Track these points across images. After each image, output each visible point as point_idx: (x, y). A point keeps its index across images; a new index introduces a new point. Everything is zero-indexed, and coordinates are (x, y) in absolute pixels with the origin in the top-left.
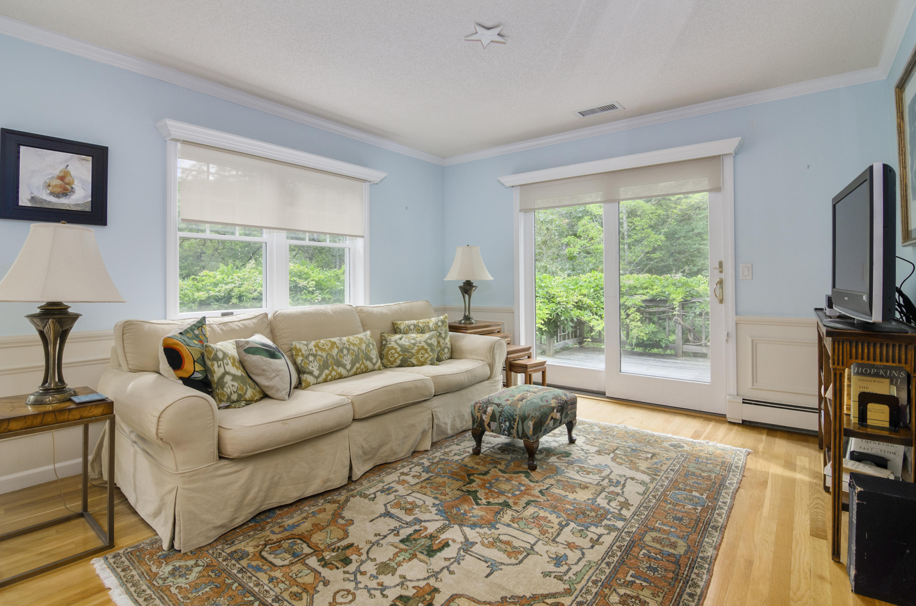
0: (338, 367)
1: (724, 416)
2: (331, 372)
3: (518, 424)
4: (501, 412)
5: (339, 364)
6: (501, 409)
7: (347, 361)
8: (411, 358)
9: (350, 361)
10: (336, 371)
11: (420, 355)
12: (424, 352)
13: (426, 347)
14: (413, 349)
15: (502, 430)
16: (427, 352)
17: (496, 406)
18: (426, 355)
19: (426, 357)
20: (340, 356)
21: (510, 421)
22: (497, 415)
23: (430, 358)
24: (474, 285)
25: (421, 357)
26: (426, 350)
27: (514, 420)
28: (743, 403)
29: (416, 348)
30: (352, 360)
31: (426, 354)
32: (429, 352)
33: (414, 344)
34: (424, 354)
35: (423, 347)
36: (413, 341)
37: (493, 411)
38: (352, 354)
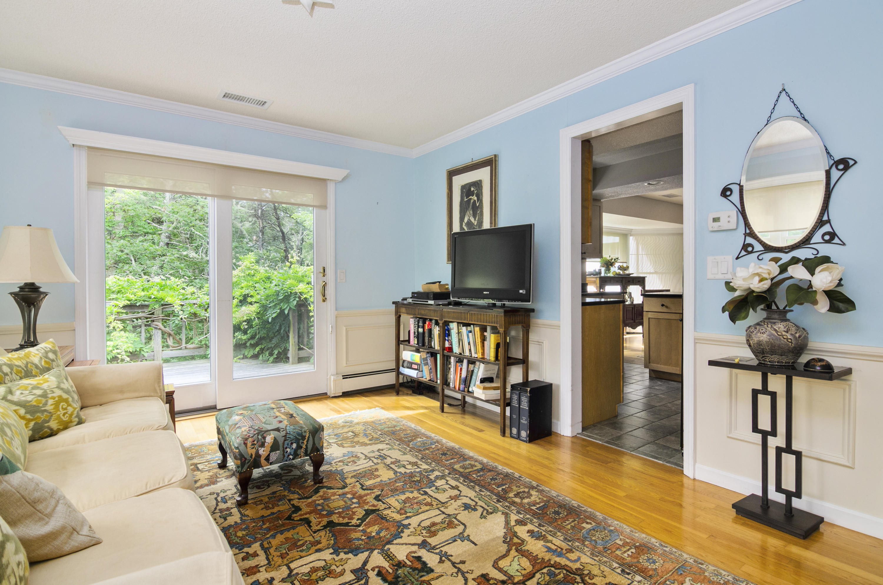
1: (326, 394)
3: (307, 441)
4: (285, 436)
6: (285, 432)
8: (48, 421)
11: (61, 412)
12: (63, 404)
13: (63, 395)
14: (46, 404)
15: (286, 455)
16: (69, 405)
17: (276, 432)
19: (69, 413)
21: (297, 441)
22: (281, 440)
23: (75, 413)
24: (41, 290)
25: (64, 415)
26: (66, 401)
27: (303, 438)
28: (343, 378)
29: (51, 402)
31: (69, 408)
32: (72, 403)
33: (45, 395)
34: (66, 409)
35: (60, 397)
36: (39, 392)
37: (275, 439)
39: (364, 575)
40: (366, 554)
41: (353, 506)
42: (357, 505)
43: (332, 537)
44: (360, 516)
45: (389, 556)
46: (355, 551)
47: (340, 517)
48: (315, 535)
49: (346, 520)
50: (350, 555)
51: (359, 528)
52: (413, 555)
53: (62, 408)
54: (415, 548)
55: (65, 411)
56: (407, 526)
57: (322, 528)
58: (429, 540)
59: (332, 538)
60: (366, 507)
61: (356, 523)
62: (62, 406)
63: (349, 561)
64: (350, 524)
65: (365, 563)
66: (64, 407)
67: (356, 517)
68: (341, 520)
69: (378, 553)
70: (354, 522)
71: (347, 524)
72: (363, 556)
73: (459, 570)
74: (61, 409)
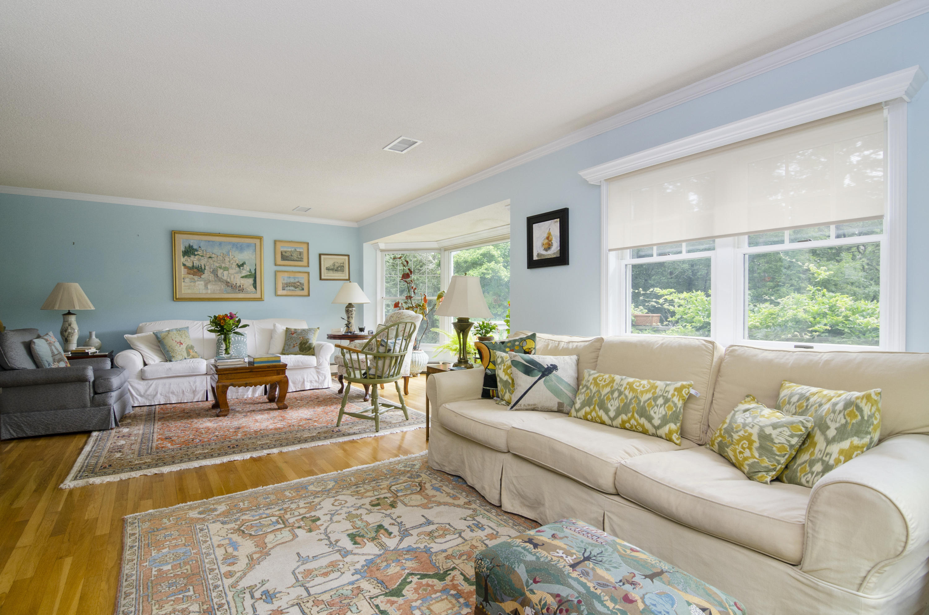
0: (600, 409)
2: (591, 411)
5: (602, 406)
7: (613, 406)
9: (615, 408)
10: (596, 412)
11: (739, 448)
12: (745, 443)
13: (755, 438)
16: (750, 448)
18: (747, 453)
19: (745, 455)
20: (608, 399)
23: (751, 461)
25: (740, 452)
26: (751, 442)
29: (741, 433)
30: (618, 408)
31: (747, 450)
32: (754, 450)
34: (744, 448)
38: (622, 400)
39: (402, 533)
40: (401, 546)
41: (420, 602)
42: (414, 604)
43: (435, 563)
44: (408, 587)
45: (382, 546)
46: (409, 550)
47: (432, 586)
48: (453, 566)
49: (424, 581)
50: (415, 546)
51: (408, 571)
52: (359, 546)
53: (742, 445)
54: (356, 551)
55: (742, 450)
56: (356, 572)
57: (449, 572)
58: (340, 558)
59: (434, 561)
60: (400, 600)
61: (413, 578)
62: (743, 444)
63: (415, 542)
64: (419, 577)
65: (401, 540)
66: (744, 446)
67: (413, 585)
68: (430, 581)
69: (390, 547)
70: (415, 579)
71: (423, 576)
72: (404, 545)
73: (327, 535)
74: (740, 445)
